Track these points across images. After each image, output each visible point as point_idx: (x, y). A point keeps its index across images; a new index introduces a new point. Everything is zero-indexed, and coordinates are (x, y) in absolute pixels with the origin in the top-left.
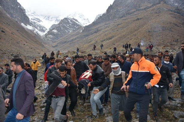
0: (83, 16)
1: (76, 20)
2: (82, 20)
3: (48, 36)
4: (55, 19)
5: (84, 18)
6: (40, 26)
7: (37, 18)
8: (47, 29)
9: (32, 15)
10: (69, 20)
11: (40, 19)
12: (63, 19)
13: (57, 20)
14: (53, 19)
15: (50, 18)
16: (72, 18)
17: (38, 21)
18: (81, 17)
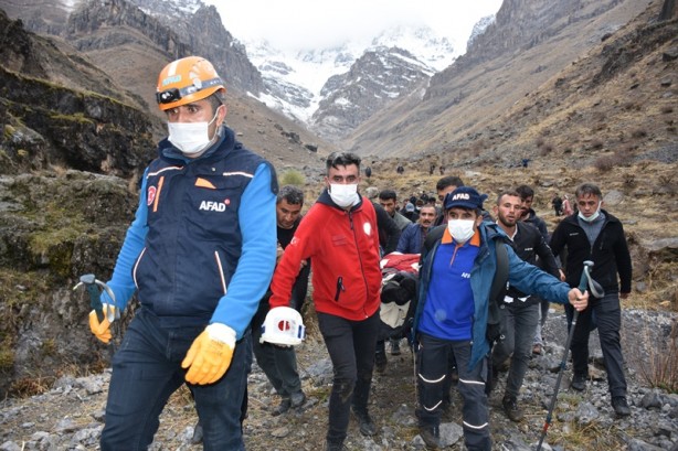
0: (429, 29)
1: (405, 53)
2: (426, 46)
3: (325, 120)
4: (335, 54)
5: (432, 38)
6: (293, 90)
7: (276, 63)
8: (312, 95)
9: (260, 52)
10: (382, 59)
11: (288, 65)
12: (363, 58)
13: (342, 59)
14: (327, 54)
15: (315, 54)
16: (390, 45)
17: (282, 73)
18: (420, 37)
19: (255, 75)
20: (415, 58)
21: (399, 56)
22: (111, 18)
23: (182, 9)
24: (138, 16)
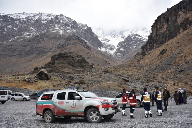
0: (146, 28)
1: (139, 36)
2: (145, 33)
3: (117, 54)
4: (121, 36)
5: (147, 31)
6: (110, 46)
7: (106, 39)
8: (115, 47)
9: (101, 36)
10: (132, 38)
11: (108, 39)
12: (127, 37)
13: (123, 37)
14: (119, 36)
15: (116, 36)
16: (135, 34)
17: (107, 41)
18: (143, 30)
19: (100, 43)
20: (141, 37)
21: (137, 36)
23: (82, 28)
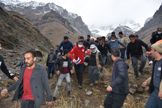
0: (134, 21)
1: (128, 27)
2: (133, 25)
4: (109, 28)
5: (134, 23)
6: (99, 36)
7: (95, 30)
9: (91, 27)
10: (122, 29)
11: (98, 30)
12: (117, 28)
13: (111, 29)
14: (108, 28)
15: (105, 28)
16: (124, 25)
17: (96, 32)
18: (131, 23)
19: (89, 33)
20: (130, 28)
21: (126, 28)
22: (51, 16)
23: (73, 17)
24: (58, 15)
